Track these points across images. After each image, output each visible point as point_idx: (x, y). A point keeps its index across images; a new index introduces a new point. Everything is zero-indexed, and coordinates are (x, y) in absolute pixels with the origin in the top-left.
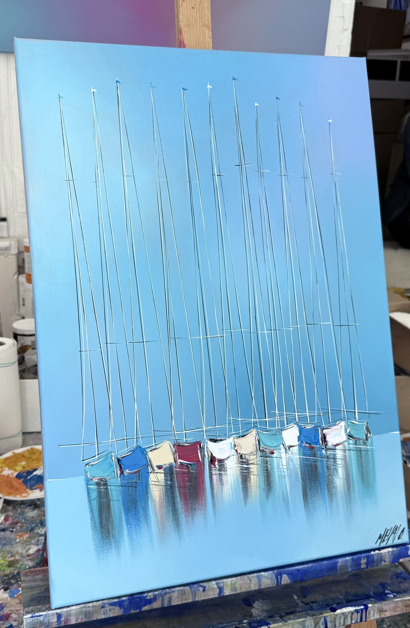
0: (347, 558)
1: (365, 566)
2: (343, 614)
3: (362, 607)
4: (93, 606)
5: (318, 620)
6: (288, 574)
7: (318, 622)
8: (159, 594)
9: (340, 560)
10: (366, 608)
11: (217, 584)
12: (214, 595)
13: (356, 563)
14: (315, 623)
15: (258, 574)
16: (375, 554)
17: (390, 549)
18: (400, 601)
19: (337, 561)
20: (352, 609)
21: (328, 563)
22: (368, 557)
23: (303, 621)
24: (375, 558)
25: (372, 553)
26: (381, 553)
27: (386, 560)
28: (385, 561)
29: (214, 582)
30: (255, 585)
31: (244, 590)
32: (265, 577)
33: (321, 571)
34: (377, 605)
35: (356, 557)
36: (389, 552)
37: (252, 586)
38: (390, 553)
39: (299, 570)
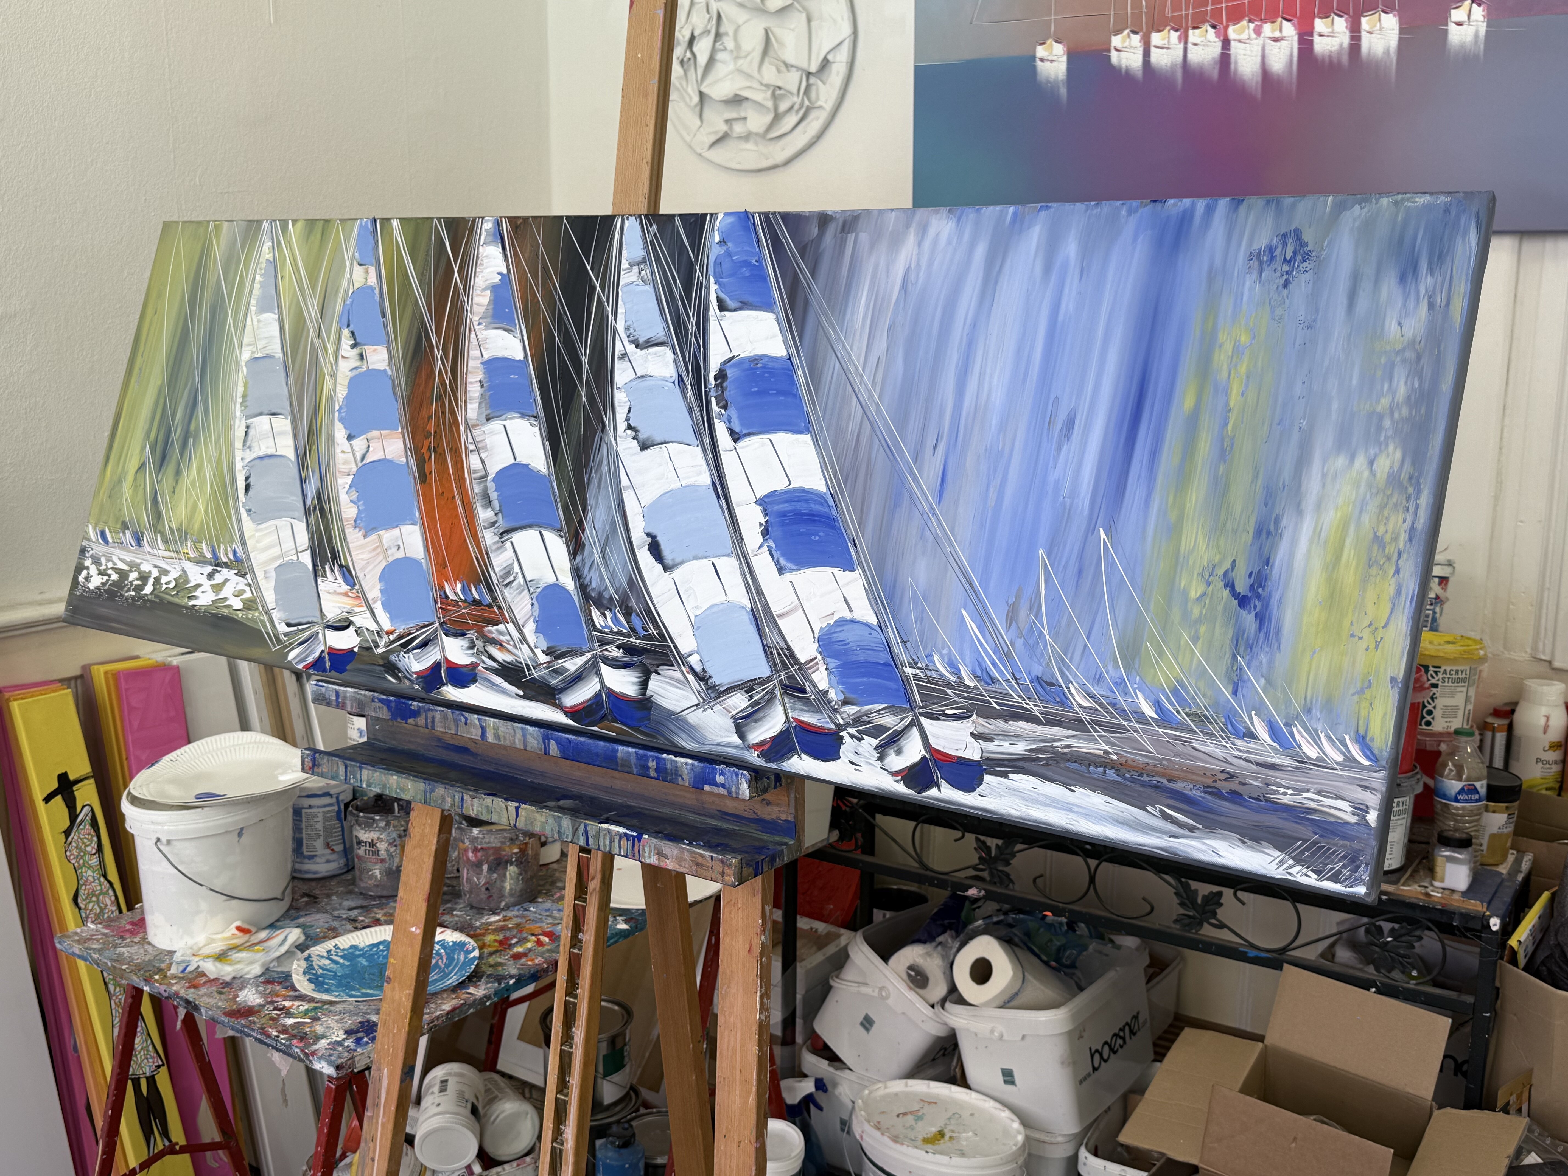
0: (630, 750)
1: (655, 775)
2: (609, 831)
3: (635, 834)
4: (365, 695)
5: (577, 825)
6: (559, 742)
7: (577, 829)
8: (423, 707)
9: (620, 748)
10: (639, 837)
11: (479, 719)
12: (476, 735)
13: (642, 763)
14: (573, 827)
15: (524, 726)
16: (668, 760)
17: (689, 761)
18: (688, 850)
19: (615, 746)
20: (621, 830)
21: (604, 747)
22: (658, 760)
23: (559, 817)
24: (668, 766)
25: (665, 756)
26: (676, 762)
27: (685, 777)
28: (683, 779)
29: (476, 716)
30: (520, 740)
31: (508, 743)
32: (530, 734)
33: (597, 755)
34: (655, 841)
35: (641, 752)
36: (686, 764)
37: (517, 741)
38: (689, 767)
39: (569, 741)
